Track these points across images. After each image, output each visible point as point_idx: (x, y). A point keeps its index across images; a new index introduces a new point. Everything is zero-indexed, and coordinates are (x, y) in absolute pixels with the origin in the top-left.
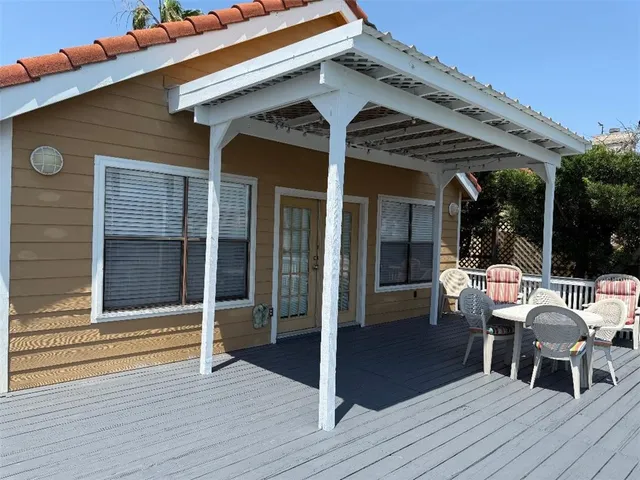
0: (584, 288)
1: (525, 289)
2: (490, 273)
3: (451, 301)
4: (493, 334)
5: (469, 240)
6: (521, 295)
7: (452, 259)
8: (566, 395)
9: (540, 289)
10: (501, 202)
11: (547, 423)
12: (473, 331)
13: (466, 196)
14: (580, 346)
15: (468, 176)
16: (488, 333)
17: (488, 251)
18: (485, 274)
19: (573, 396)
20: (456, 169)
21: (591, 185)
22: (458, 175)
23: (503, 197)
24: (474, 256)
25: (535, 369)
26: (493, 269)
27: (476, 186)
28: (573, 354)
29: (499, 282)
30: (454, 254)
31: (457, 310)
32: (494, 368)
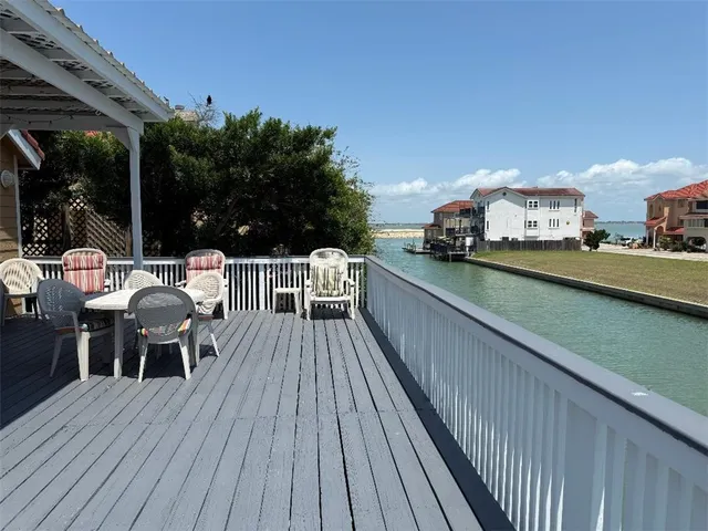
0: (174, 266)
1: (111, 274)
2: (66, 259)
3: (14, 301)
4: (88, 330)
5: (32, 222)
6: (108, 282)
7: (13, 245)
8: (177, 379)
9: (134, 272)
10: (71, 173)
11: (167, 411)
12: (60, 333)
13: (24, 162)
14: (187, 325)
15: (24, 136)
16: (81, 330)
17: (58, 235)
18: (61, 262)
19: (184, 377)
20: (8, 124)
21: (177, 156)
22: (10, 132)
23: (74, 167)
24: (40, 242)
25: (143, 359)
26: (69, 256)
27: (36, 150)
28: (182, 334)
29: (80, 269)
30: (16, 240)
31: (24, 312)
32: (93, 371)
